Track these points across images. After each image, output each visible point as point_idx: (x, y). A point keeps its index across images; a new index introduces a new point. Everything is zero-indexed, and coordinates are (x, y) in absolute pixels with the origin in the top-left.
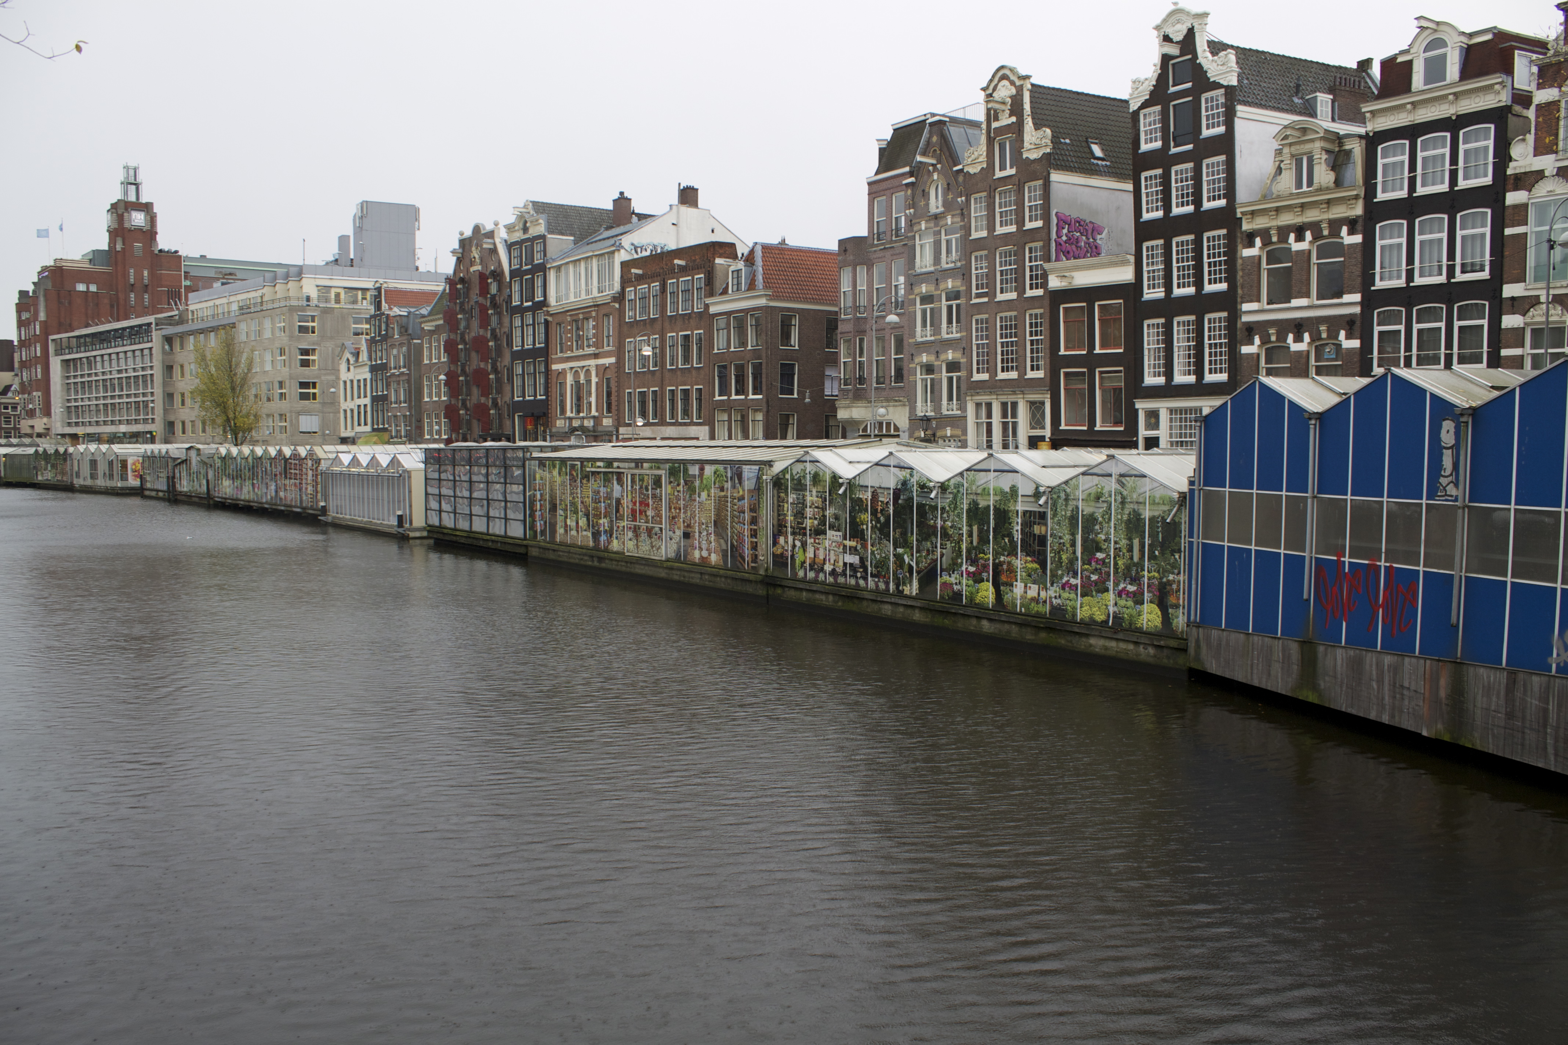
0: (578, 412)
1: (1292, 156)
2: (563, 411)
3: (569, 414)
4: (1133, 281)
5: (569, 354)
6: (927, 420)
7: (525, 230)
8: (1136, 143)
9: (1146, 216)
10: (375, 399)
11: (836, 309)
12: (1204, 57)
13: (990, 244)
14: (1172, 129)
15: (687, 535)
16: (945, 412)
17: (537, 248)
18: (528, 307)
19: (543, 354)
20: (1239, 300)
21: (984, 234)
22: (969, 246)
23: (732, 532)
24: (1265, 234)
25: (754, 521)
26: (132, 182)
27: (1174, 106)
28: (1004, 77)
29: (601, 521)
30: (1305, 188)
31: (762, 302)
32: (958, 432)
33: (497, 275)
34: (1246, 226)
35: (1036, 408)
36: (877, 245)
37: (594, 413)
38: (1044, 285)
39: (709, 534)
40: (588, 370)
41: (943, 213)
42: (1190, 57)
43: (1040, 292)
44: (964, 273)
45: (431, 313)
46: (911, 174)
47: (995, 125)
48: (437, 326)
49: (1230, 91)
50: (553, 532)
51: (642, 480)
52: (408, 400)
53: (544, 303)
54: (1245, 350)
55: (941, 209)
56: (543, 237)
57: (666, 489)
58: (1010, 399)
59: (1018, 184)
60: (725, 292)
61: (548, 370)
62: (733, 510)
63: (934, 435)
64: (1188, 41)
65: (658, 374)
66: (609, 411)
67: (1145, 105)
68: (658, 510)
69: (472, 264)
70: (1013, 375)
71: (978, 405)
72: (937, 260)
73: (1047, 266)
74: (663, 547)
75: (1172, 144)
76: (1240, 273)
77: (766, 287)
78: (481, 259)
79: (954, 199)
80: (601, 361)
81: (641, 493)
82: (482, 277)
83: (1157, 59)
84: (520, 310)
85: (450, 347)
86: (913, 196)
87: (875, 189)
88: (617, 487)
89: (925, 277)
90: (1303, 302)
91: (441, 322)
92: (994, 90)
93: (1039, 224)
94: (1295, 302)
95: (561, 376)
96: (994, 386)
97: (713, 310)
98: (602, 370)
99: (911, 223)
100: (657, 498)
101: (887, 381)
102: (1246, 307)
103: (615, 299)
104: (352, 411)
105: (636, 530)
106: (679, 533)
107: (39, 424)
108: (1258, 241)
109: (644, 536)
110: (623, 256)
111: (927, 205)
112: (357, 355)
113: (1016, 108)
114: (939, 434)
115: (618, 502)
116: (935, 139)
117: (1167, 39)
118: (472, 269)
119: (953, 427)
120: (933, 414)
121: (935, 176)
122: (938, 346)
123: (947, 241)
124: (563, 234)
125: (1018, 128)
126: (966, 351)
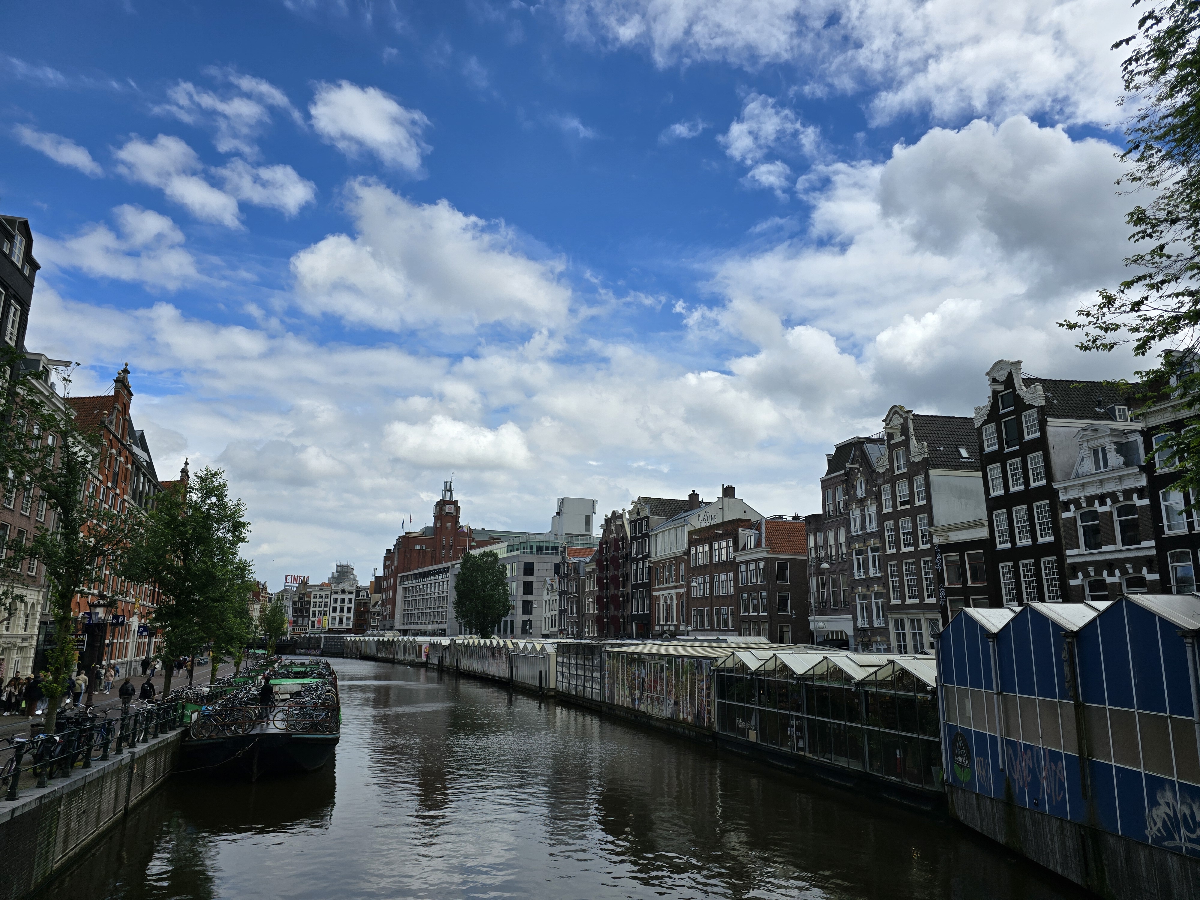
0: (667, 621)
1: (1090, 448)
2: (659, 622)
3: (662, 623)
4: (989, 537)
5: (661, 586)
6: (864, 630)
7: (638, 513)
8: (982, 448)
9: (993, 494)
10: (561, 611)
11: (806, 558)
12: (1022, 390)
13: (895, 516)
14: (1004, 437)
15: (677, 703)
16: (876, 625)
17: (645, 523)
18: (640, 558)
19: (648, 586)
20: (1064, 548)
21: (890, 510)
22: (882, 518)
23: (698, 703)
24: (1076, 502)
25: (709, 696)
26: (448, 489)
27: (1005, 422)
28: (896, 413)
29: (636, 692)
30: (1102, 469)
31: (764, 555)
32: (885, 639)
33: (624, 538)
34: (1062, 497)
35: (933, 623)
36: (828, 519)
37: (675, 622)
38: (931, 541)
39: (687, 703)
40: (672, 596)
41: (865, 498)
42: (1011, 390)
43: (928, 546)
44: (880, 535)
45: (590, 562)
46: (845, 474)
47: (892, 442)
48: (593, 569)
49: (1041, 409)
50: (614, 698)
51: (654, 667)
52: (578, 612)
53: (648, 556)
54: (1072, 582)
55: (864, 495)
56: (648, 517)
57: (666, 674)
58: (915, 617)
59: (909, 477)
60: (744, 548)
61: (650, 596)
62: (698, 688)
63: (870, 640)
64: (1009, 381)
65: (709, 599)
66: (683, 622)
67: (986, 423)
68: (662, 685)
69: (611, 532)
70: (916, 601)
71: (896, 621)
72: (863, 527)
73: (931, 529)
74: (665, 710)
75: (1006, 446)
76: (1062, 530)
77: (767, 546)
78: (616, 530)
79: (871, 489)
80: (679, 591)
81: (654, 675)
82: (616, 540)
83: (990, 394)
84: (636, 560)
85: (599, 581)
86: (847, 487)
87: (826, 484)
88: (643, 671)
89: (857, 538)
90: (1111, 548)
91: (595, 567)
92: (890, 421)
93: (924, 502)
94: (1105, 548)
95: (658, 600)
96: (904, 607)
97: (738, 560)
98: (679, 596)
99: (847, 505)
100: (662, 678)
101: (839, 605)
102: (1069, 552)
103: (684, 553)
104: (549, 618)
105: (652, 698)
106: (673, 701)
107: (386, 624)
108: (1072, 507)
109: (656, 702)
110: (689, 528)
111: (855, 493)
112: (552, 585)
113: (904, 431)
114: (872, 640)
115: (644, 679)
116: (857, 453)
117: (995, 381)
118: (611, 536)
119: (881, 635)
120: (868, 626)
121: (859, 476)
122: (868, 582)
123: (870, 515)
124: (659, 516)
125: (906, 443)
126: (886, 585)
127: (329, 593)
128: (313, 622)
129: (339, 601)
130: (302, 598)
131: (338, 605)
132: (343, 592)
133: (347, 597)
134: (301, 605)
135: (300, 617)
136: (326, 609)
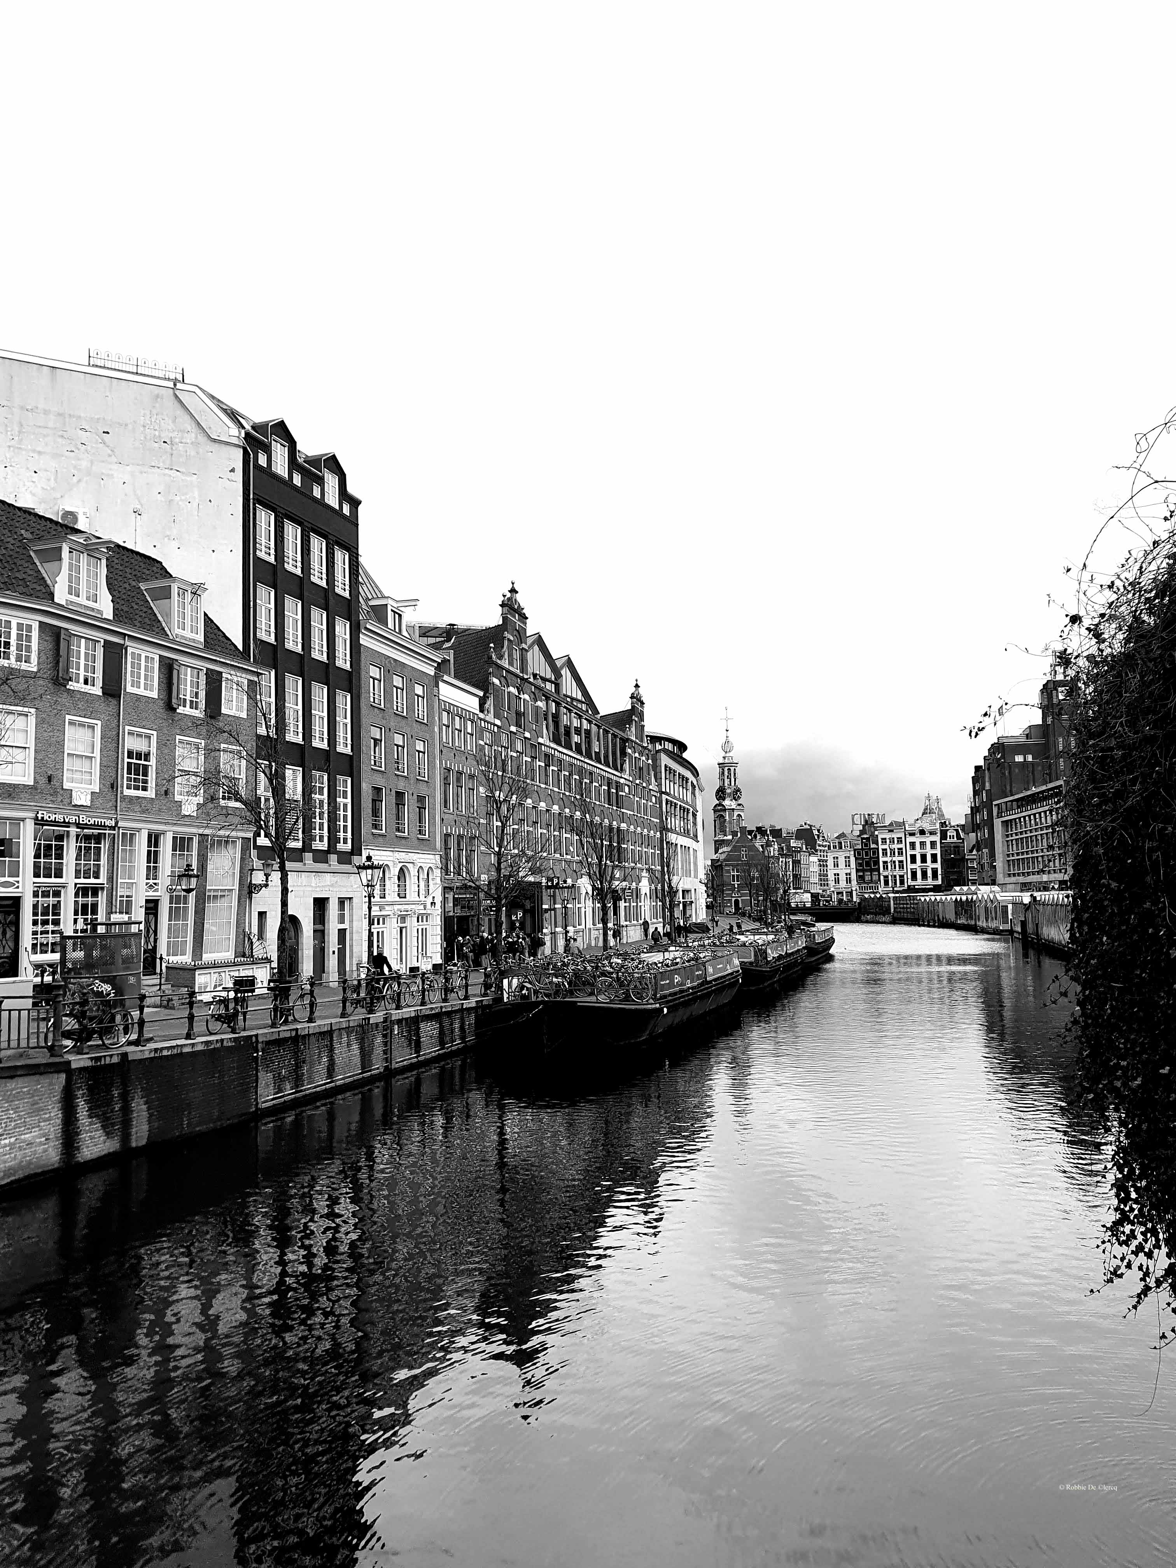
107: (986, 877)
127: (902, 835)
128: (886, 877)
129: (918, 845)
130: (866, 845)
131: (918, 852)
132: (922, 832)
133: (928, 839)
134: (867, 855)
135: (867, 871)
136: (903, 858)
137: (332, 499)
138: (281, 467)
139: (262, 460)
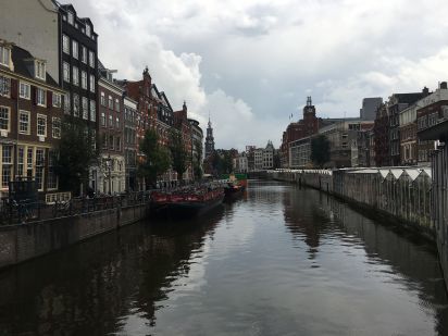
0: (407, 158)
2: (404, 158)
5: (404, 140)
7: (393, 103)
10: (359, 156)
17: (396, 108)
18: (394, 126)
19: (398, 140)
26: (309, 100)
33: (386, 117)
40: (409, 145)
45: (372, 130)
52: (366, 156)
53: (398, 125)
56: (397, 105)
61: (400, 146)
69: (380, 115)
78: (382, 113)
80: (413, 142)
82: (382, 118)
84: (392, 128)
85: (376, 140)
91: (374, 133)
95: (403, 147)
98: (413, 145)
103: (415, 122)
107: (286, 165)
110: (417, 108)
112: (355, 143)
124: (404, 103)
127: (261, 153)
128: (256, 165)
130: (251, 155)
131: (266, 158)
132: (267, 152)
133: (269, 154)
134: (251, 158)
136: (261, 159)
137: (88, 34)
138: (71, 21)
139: (65, 18)
